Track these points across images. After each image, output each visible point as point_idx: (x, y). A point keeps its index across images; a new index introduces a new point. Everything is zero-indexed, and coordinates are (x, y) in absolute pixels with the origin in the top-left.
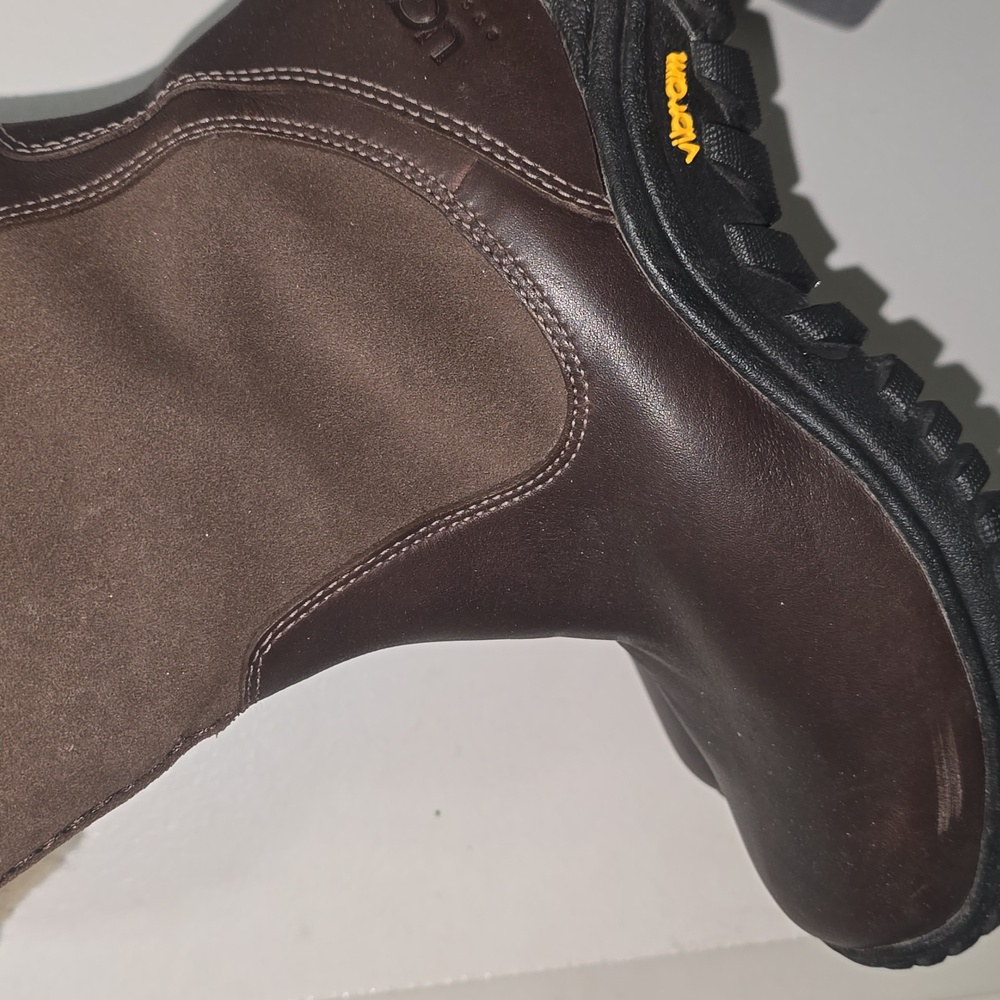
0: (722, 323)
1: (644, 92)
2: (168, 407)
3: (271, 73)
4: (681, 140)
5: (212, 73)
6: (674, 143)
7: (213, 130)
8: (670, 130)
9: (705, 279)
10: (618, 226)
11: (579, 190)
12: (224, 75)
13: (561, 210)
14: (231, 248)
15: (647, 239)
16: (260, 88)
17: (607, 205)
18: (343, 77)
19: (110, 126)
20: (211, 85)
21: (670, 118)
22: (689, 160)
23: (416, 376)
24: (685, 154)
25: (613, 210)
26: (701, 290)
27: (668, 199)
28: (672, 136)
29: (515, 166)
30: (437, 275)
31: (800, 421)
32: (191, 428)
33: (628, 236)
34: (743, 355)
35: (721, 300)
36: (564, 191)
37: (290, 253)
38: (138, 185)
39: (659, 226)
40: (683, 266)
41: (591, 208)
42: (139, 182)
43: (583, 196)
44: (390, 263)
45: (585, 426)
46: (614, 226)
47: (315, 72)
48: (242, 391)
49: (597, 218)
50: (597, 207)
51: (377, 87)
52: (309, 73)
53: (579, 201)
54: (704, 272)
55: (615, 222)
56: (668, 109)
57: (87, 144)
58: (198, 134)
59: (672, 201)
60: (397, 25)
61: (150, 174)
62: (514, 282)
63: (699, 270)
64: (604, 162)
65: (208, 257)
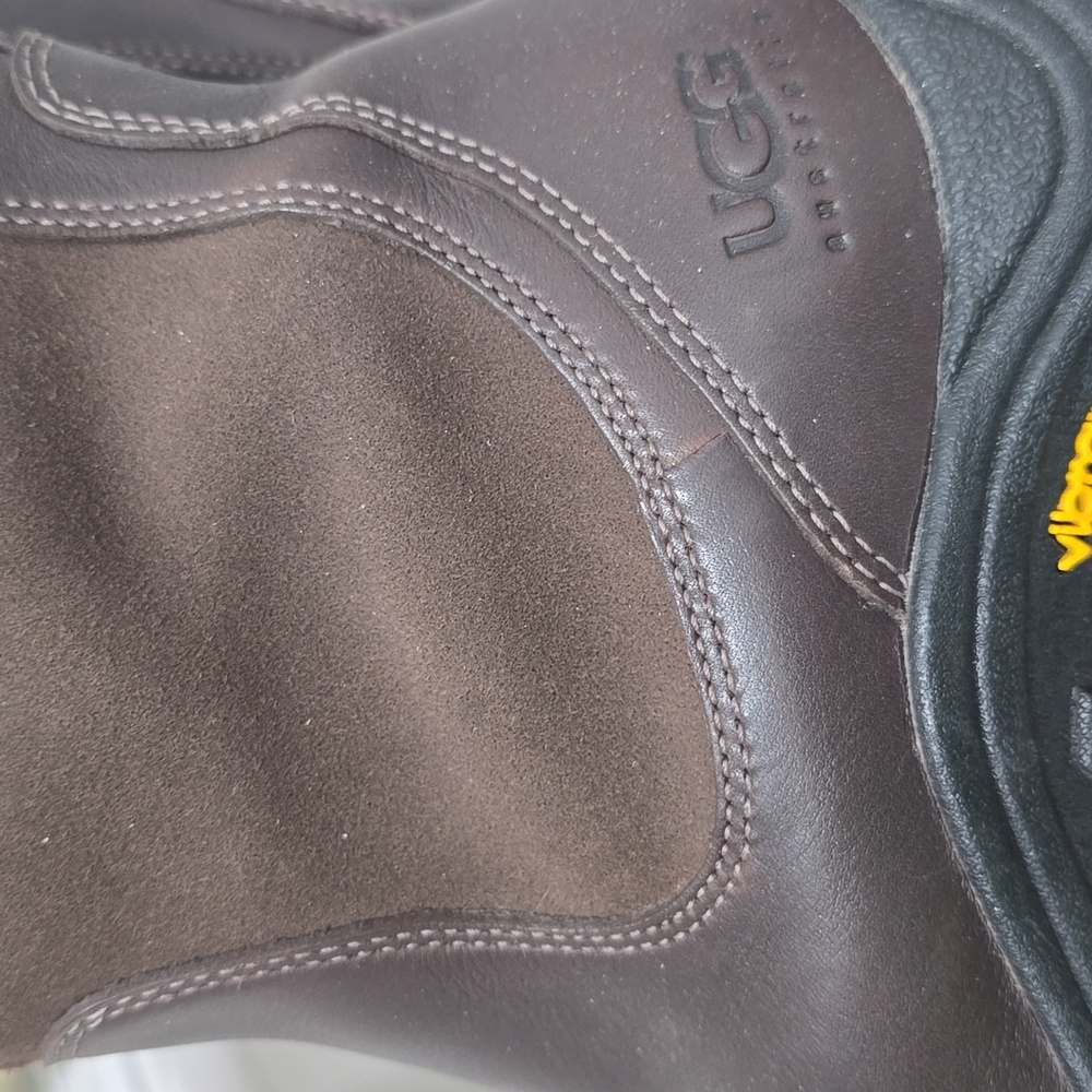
0: (1003, 851)
1: (1040, 434)
2: (63, 628)
3: (467, 149)
4: (1066, 529)
5: (381, 110)
6: (1053, 529)
7: (336, 211)
8: (1053, 504)
9: (1007, 767)
10: (904, 628)
11: (866, 547)
12: (397, 121)
13: (825, 568)
14: (284, 409)
15: (941, 672)
16: (442, 165)
17: (900, 587)
18: (573, 208)
19: (193, 124)
20: (371, 129)
21: (1064, 486)
22: (1065, 565)
23: (488, 716)
24: (1062, 550)
25: (907, 600)
26: (993, 782)
27: (1003, 621)
28: (1055, 516)
29: (778, 469)
30: (586, 575)
31: (1058, 1049)
32: (85, 673)
33: (913, 652)
34: (1015, 912)
35: (1017, 812)
36: (841, 541)
37: (370, 454)
38: (191, 240)
39: (971, 656)
40: (980, 732)
41: (873, 584)
42: (193, 235)
43: (867, 559)
44: (521, 528)
45: (717, 905)
46: (896, 625)
47: (534, 179)
48: (200, 635)
49: (877, 602)
50: (883, 585)
51: (619, 249)
52: (524, 177)
53: (859, 566)
54: (1010, 756)
55: (902, 618)
56: (1066, 470)
57: (144, 139)
58: (309, 207)
59: (1008, 624)
60: (693, 165)
61: (214, 232)
62: (700, 647)
63: (1005, 751)
64: (927, 518)
65: (242, 408)
